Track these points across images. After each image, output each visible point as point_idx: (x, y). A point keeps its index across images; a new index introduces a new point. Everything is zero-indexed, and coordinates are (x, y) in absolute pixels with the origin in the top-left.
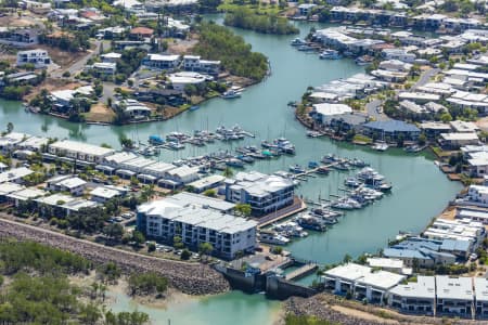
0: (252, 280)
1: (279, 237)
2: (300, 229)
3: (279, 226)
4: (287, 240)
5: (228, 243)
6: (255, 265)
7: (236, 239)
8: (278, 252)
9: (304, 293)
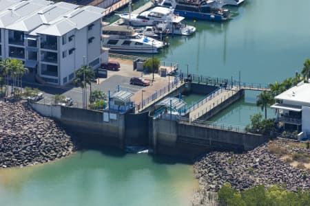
0: (120, 126)
1: (142, 38)
2: (179, 19)
3: (133, 16)
4: (159, 44)
5: (53, 57)
6: (122, 95)
7: (69, 46)
8: (152, 69)
9: (237, 144)
